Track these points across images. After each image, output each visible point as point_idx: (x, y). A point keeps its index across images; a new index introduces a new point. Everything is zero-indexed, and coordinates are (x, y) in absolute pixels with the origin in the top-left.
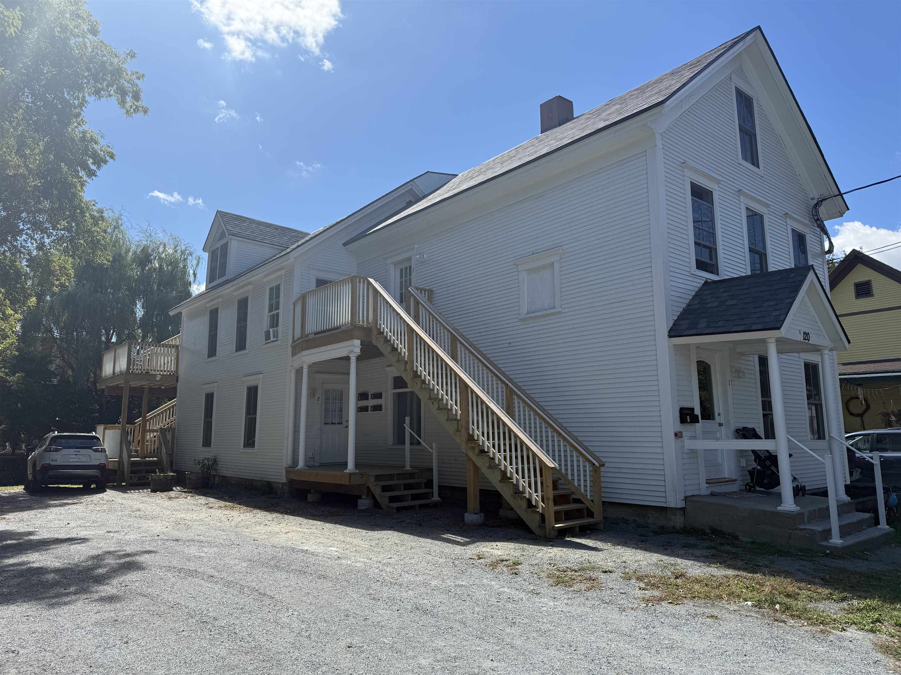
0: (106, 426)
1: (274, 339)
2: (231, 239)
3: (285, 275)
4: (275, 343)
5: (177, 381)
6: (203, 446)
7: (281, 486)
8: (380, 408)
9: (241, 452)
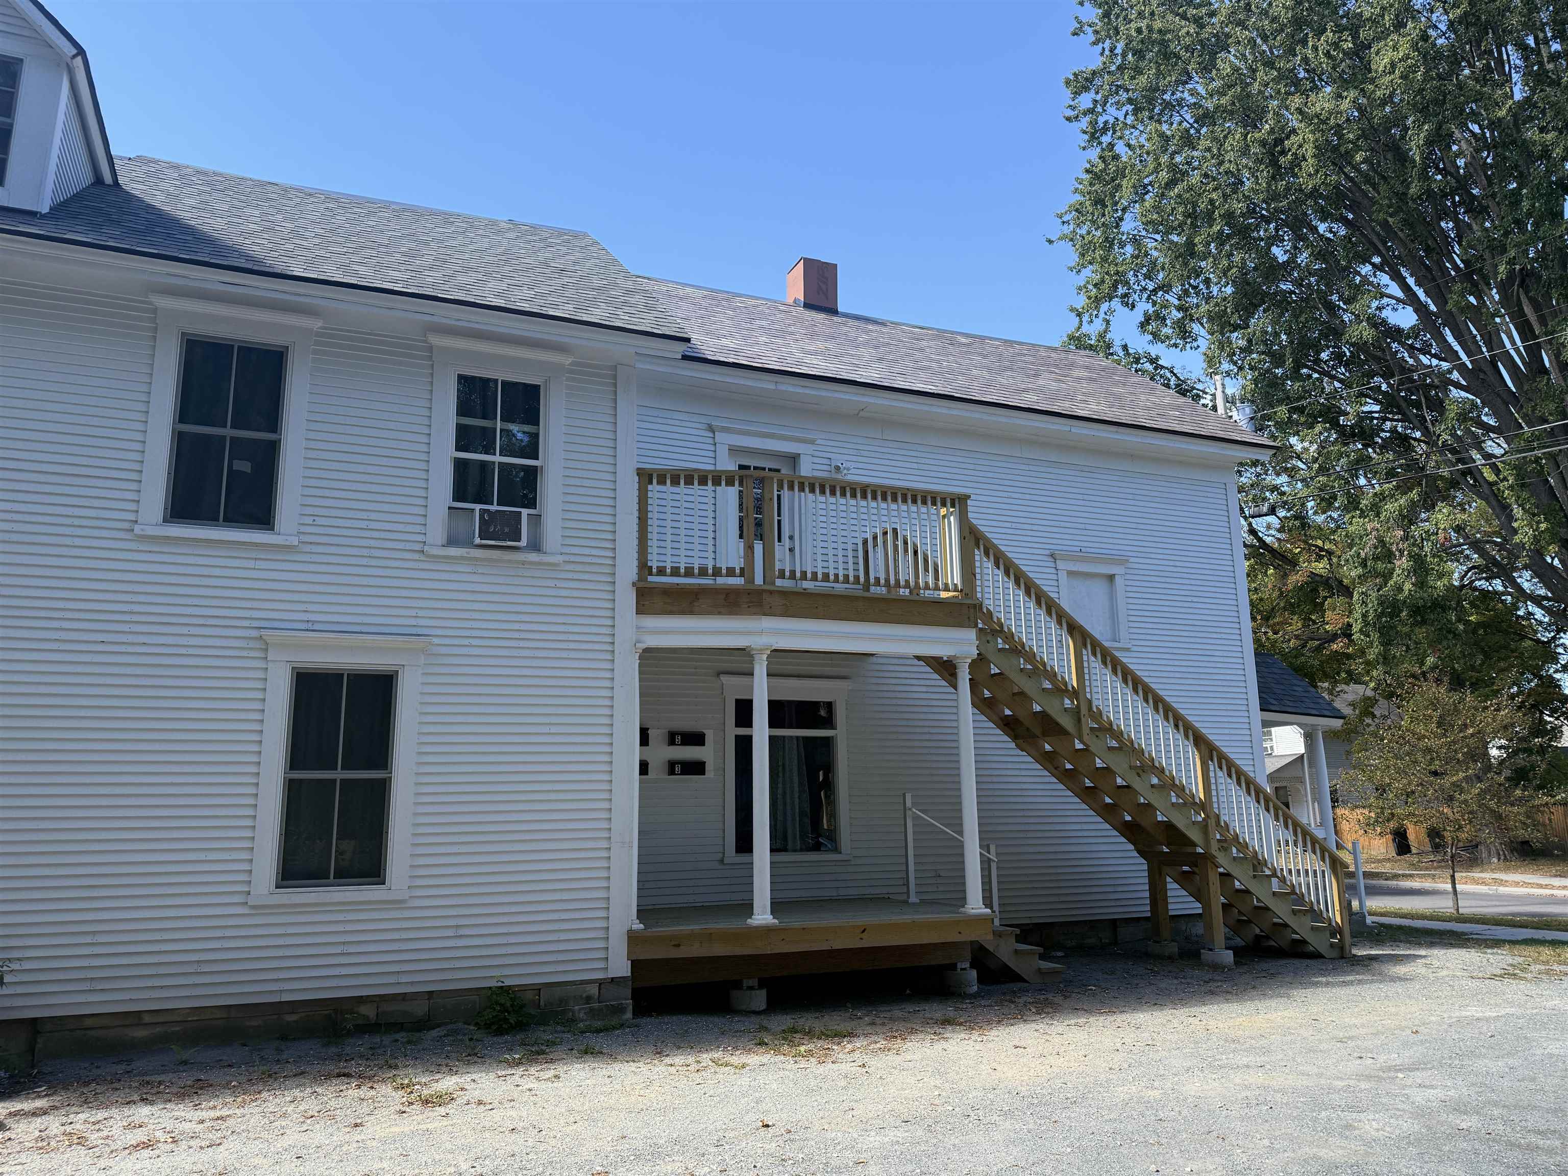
1: (530, 544)
3: (569, 371)
4: (535, 557)
7: (593, 990)
8: (696, 768)
9: (254, 907)
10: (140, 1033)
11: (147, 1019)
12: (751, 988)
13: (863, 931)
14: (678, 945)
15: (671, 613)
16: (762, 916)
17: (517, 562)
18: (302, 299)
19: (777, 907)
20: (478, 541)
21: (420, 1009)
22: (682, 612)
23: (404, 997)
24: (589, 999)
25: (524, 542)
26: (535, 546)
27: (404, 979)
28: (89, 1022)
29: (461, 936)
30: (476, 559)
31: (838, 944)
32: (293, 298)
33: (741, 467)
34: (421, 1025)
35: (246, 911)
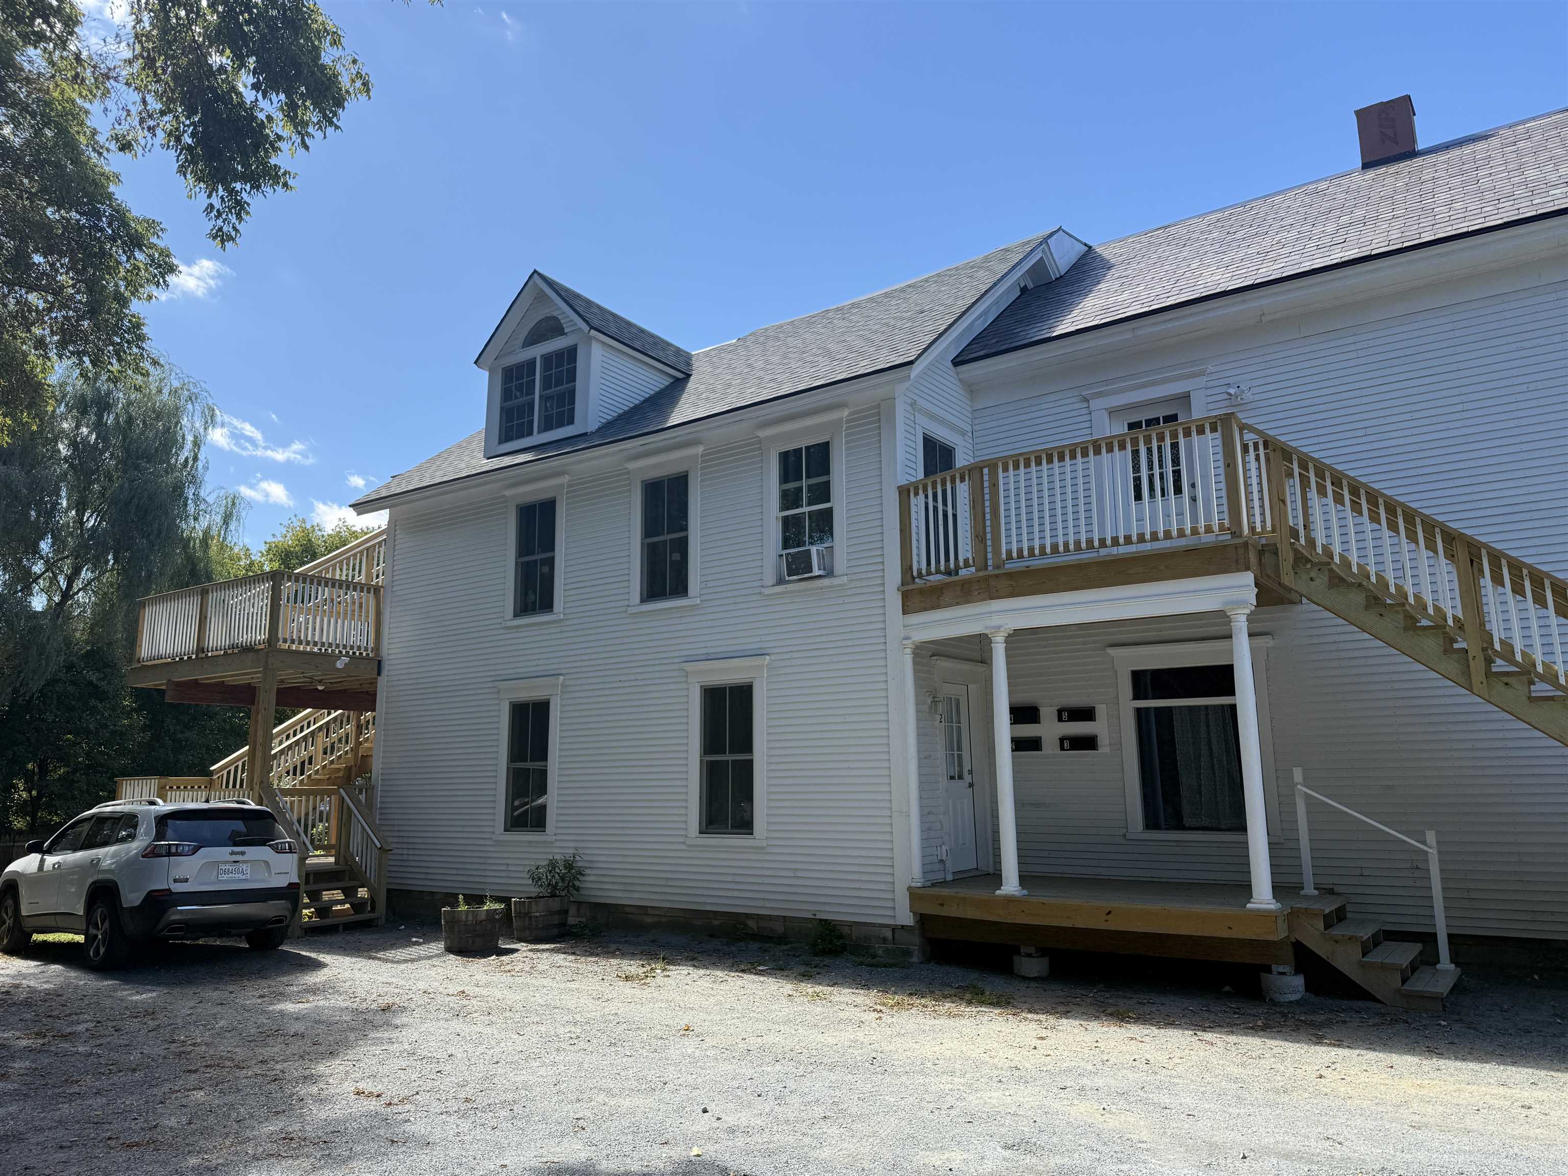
0: (164, 780)
1: (821, 573)
2: (590, 338)
3: (847, 422)
4: (826, 582)
5: (379, 674)
6: (505, 831)
7: (888, 934)
8: (1088, 743)
9: (689, 846)
10: (649, 920)
11: (650, 912)
12: (1029, 955)
13: (1109, 913)
14: (942, 905)
15: (925, 609)
16: (1011, 885)
17: (818, 588)
18: (677, 440)
19: (1024, 879)
20: (787, 578)
21: (779, 928)
22: (933, 608)
23: (770, 918)
24: (885, 940)
25: (816, 572)
26: (830, 573)
27: (767, 905)
28: (627, 909)
29: (798, 878)
30: (792, 592)
31: (1080, 923)
32: (673, 441)
33: (1132, 426)
34: (782, 939)
35: (683, 847)
